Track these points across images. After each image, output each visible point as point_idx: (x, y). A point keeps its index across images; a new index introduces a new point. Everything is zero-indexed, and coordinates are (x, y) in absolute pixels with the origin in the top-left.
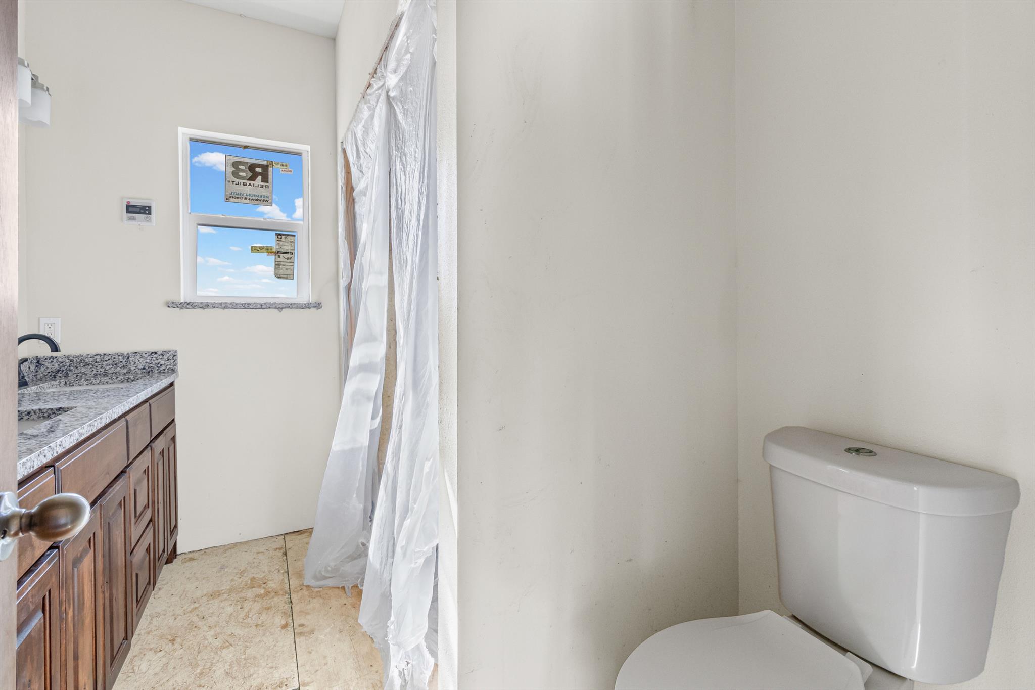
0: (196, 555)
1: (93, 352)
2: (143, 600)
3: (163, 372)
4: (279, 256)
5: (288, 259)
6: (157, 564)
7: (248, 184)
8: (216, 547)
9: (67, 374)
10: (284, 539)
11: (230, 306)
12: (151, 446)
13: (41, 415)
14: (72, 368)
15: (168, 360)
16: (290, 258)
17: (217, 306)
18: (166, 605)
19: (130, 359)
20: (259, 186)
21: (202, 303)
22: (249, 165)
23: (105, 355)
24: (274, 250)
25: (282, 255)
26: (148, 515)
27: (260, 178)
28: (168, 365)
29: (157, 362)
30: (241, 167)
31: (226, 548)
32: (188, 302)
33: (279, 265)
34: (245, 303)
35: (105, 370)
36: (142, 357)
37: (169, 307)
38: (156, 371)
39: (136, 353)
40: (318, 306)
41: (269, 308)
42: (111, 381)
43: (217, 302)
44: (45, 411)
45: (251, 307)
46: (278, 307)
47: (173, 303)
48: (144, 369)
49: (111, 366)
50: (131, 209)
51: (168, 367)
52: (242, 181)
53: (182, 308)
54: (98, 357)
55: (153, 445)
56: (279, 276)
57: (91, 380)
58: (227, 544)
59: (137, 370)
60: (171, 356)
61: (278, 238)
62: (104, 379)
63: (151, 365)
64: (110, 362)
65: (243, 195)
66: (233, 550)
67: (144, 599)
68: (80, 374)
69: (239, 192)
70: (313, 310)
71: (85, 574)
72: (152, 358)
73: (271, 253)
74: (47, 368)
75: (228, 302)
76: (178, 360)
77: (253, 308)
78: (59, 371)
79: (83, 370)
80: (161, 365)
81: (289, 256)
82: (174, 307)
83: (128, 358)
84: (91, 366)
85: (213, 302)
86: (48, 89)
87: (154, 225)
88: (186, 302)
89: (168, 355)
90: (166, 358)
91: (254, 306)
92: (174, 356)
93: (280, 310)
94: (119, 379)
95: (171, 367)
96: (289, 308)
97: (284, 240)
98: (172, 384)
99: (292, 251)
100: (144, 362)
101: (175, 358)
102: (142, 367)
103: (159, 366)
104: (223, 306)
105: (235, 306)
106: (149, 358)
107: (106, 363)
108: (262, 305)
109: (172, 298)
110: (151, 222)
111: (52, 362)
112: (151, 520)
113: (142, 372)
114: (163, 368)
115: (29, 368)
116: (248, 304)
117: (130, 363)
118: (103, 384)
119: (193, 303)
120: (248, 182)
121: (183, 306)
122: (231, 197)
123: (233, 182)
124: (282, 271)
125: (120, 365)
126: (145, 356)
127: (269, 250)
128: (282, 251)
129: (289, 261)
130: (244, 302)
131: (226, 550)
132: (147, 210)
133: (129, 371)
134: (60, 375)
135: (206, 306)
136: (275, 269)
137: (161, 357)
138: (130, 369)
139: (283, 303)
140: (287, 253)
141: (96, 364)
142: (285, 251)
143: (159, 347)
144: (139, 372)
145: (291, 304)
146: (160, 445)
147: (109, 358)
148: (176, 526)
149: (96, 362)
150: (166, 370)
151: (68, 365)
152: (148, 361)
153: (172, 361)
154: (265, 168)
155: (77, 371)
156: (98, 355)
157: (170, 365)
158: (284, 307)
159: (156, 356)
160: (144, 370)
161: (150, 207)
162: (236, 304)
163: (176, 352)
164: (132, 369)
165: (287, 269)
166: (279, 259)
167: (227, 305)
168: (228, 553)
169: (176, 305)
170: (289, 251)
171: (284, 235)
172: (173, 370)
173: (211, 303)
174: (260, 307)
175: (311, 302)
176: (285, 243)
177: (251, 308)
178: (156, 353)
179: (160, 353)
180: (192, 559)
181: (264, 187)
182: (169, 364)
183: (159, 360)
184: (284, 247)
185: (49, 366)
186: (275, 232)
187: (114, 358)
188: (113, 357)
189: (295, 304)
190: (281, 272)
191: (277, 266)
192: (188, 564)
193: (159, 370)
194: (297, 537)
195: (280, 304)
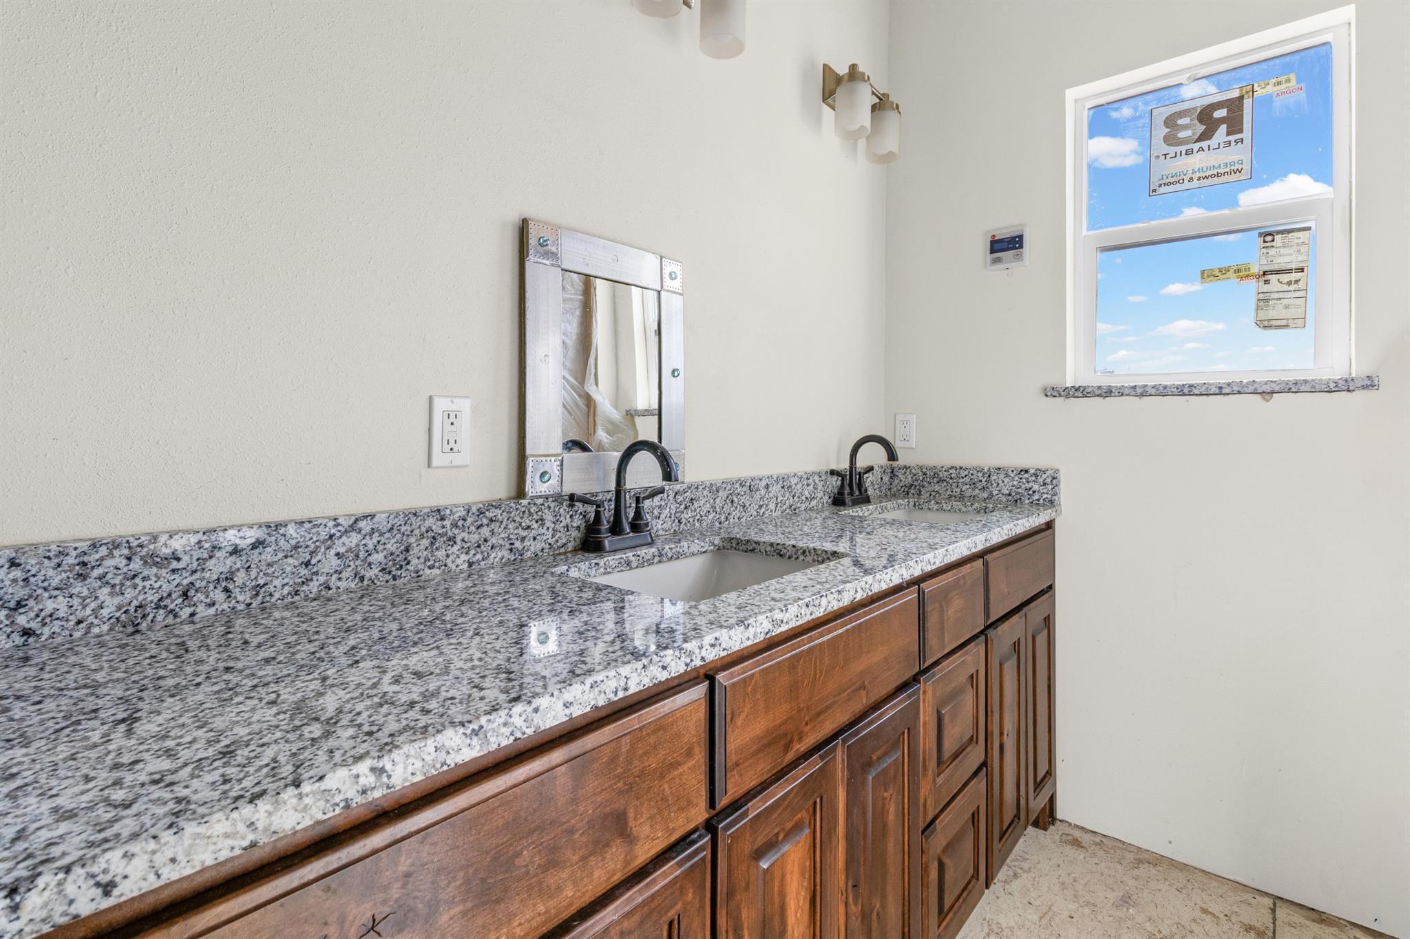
0: (1085, 839)
1: (947, 462)
2: (958, 910)
3: (1037, 505)
4: (1267, 282)
5: (1289, 283)
6: (996, 845)
7: (1195, 150)
8: (1124, 843)
9: (920, 491)
10: (1273, 911)
11: (1153, 391)
12: (986, 636)
13: (816, 558)
14: (925, 483)
15: (1045, 484)
16: (1297, 282)
17: (1126, 391)
18: (1017, 918)
19: (993, 478)
20: (1222, 145)
21: (1100, 387)
22: (1199, 111)
23: (961, 468)
24: (1255, 269)
25: (1273, 278)
26: (975, 756)
27: (1223, 128)
28: (1044, 493)
29: (1028, 486)
30: (1180, 122)
31: (1142, 856)
32: (1077, 386)
33: (1267, 301)
34: (1183, 385)
35: (961, 491)
36: (1007, 475)
37: (1046, 396)
38: (1027, 501)
39: (1000, 469)
40: (1370, 384)
41: (1239, 393)
42: (964, 509)
43: (1126, 385)
44: (819, 552)
45: (1196, 391)
46: (1260, 391)
47: (1053, 389)
48: (1010, 495)
49: (968, 486)
50: (996, 246)
51: (1045, 496)
52: (1184, 148)
53: (1067, 396)
54: (952, 471)
55: (991, 633)
56: (1266, 323)
57: (941, 503)
58: (1144, 847)
59: (1000, 495)
60: (1048, 477)
61: (1265, 242)
62: (957, 505)
63: (1020, 490)
64: (967, 480)
65: (1185, 175)
66: (1153, 870)
67: (960, 907)
68: (933, 493)
69: (1177, 170)
70: (1359, 395)
71: (788, 877)
72: (1021, 479)
73: (1247, 276)
74: (901, 481)
75: (1149, 384)
76: (1062, 486)
77: (1201, 395)
78: (912, 485)
79: (937, 488)
80: (1034, 492)
81: (1293, 276)
82: (1055, 396)
83: (989, 476)
84: (945, 484)
85: (1119, 385)
86: (897, 106)
87: (1028, 263)
88: (1073, 387)
89: (1044, 476)
90: (1041, 480)
91: (1203, 390)
92: (1054, 478)
93: (1268, 397)
94: (974, 507)
95: (1049, 496)
96: (1289, 391)
97: (1280, 244)
98: (1049, 525)
99: (1300, 266)
100: (1010, 484)
101: (1054, 481)
102: (1008, 492)
103: (1031, 492)
104: (1139, 391)
105: (1162, 392)
106: (1016, 478)
107: (961, 480)
108: (1221, 388)
109: (1053, 380)
110: (1022, 260)
111: (905, 473)
112: (984, 764)
113: (1008, 501)
114: (1036, 497)
115: (882, 479)
116: (1191, 386)
117: (992, 484)
118: (955, 511)
119: (1085, 388)
120: (1196, 146)
121: (1069, 394)
122: (1160, 185)
123: (1165, 155)
124: (1275, 312)
125: (979, 485)
126: (1012, 475)
127: (1242, 273)
128: (1276, 267)
129: (1293, 287)
130: (1180, 383)
131: (1140, 861)
132: (1017, 242)
133: (991, 496)
134: (912, 491)
135: (1107, 393)
136: (1258, 308)
137: (1034, 478)
138: (991, 492)
139: (1275, 382)
140: (1289, 271)
141: (951, 481)
142: (1283, 267)
143: (1031, 462)
144: (1004, 499)
145: (1296, 384)
146: (1007, 634)
147: (966, 473)
148: (1050, 773)
149: (951, 478)
150: (1041, 501)
151: (921, 478)
152: (1015, 483)
153: (1050, 487)
154: (1235, 106)
155: (930, 489)
156: (952, 468)
157: (1047, 493)
158: (1277, 388)
159: (1026, 475)
160: (1010, 497)
161: (1022, 236)
162: (1165, 387)
163: (1057, 471)
164: (995, 493)
165: (1286, 307)
166: (1266, 288)
167: (1147, 389)
168: (1144, 870)
169: (1058, 391)
170: (1294, 266)
171: (1278, 232)
172: (1051, 502)
173: (1116, 387)
174: (1217, 391)
175: (1354, 375)
176: (1282, 251)
177: (1197, 395)
178: (1026, 471)
179: (1032, 471)
180: (1076, 843)
181: (1233, 144)
182: (1045, 491)
183: (1031, 484)
184: (1280, 260)
185: (902, 477)
186: (1256, 233)
187: (972, 475)
188: (971, 472)
189: (1306, 382)
190: (1271, 314)
191: (1264, 301)
192: (1068, 850)
193: (1031, 500)
194: (1308, 923)
195: (1266, 383)
